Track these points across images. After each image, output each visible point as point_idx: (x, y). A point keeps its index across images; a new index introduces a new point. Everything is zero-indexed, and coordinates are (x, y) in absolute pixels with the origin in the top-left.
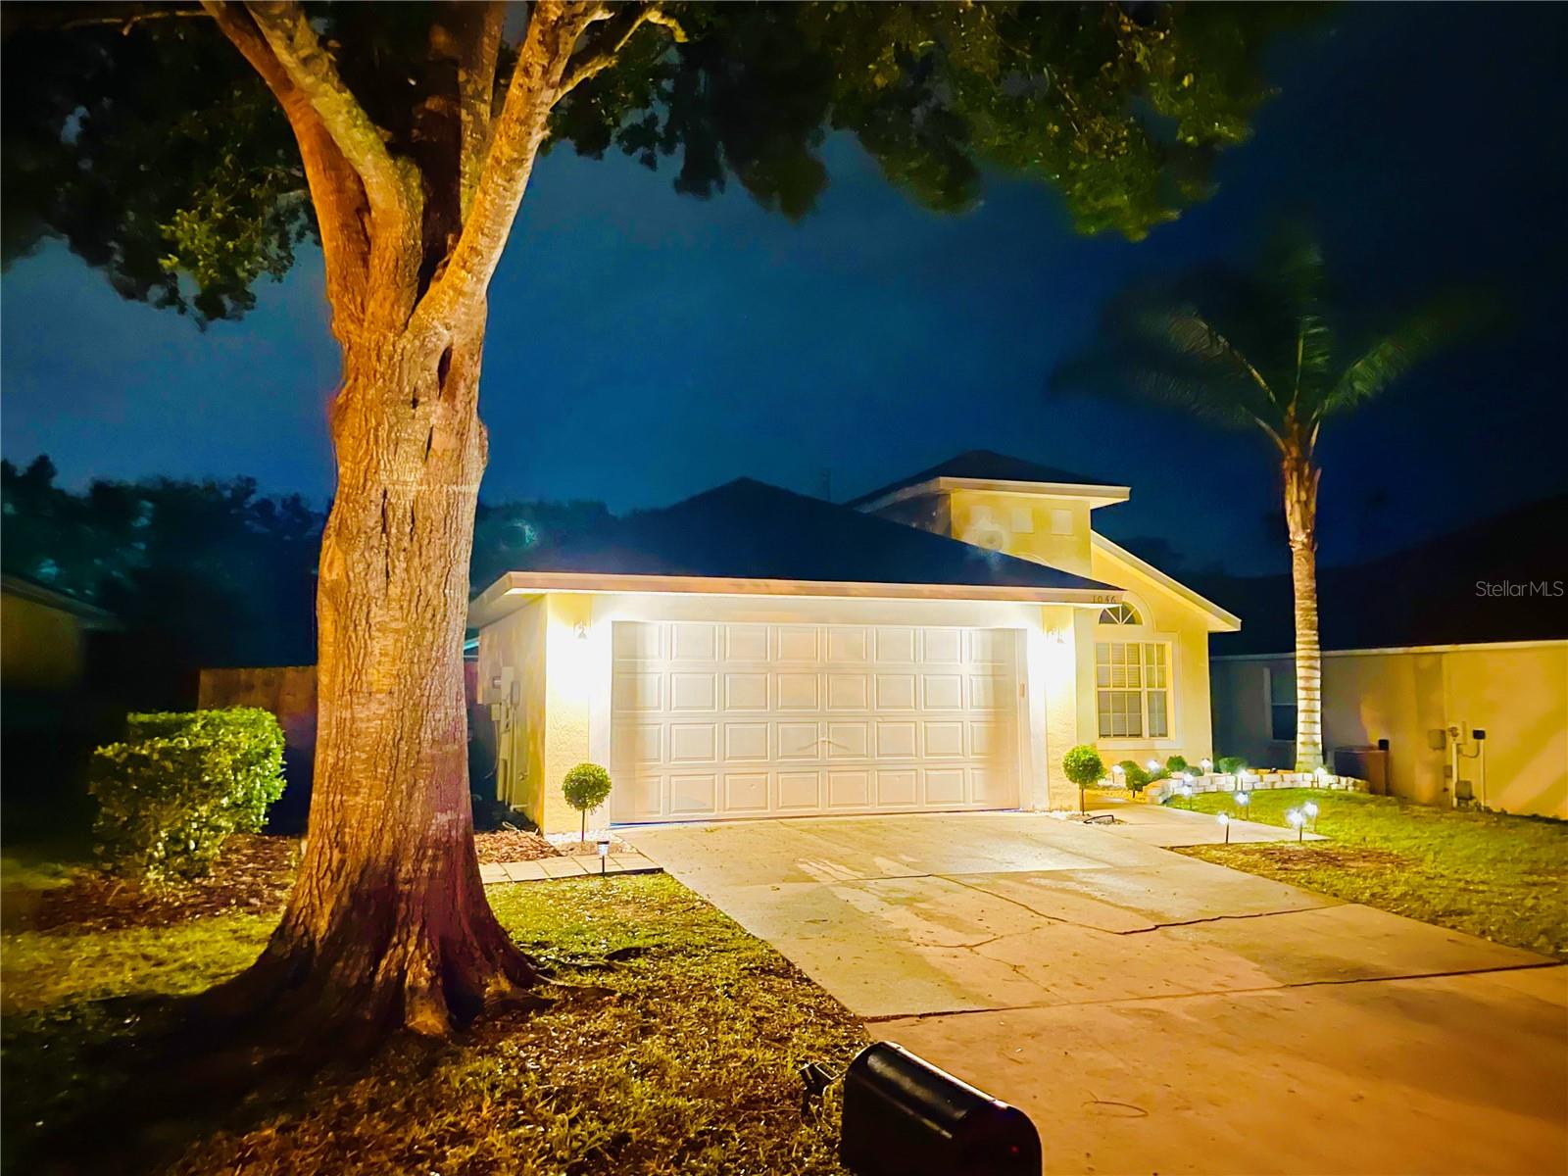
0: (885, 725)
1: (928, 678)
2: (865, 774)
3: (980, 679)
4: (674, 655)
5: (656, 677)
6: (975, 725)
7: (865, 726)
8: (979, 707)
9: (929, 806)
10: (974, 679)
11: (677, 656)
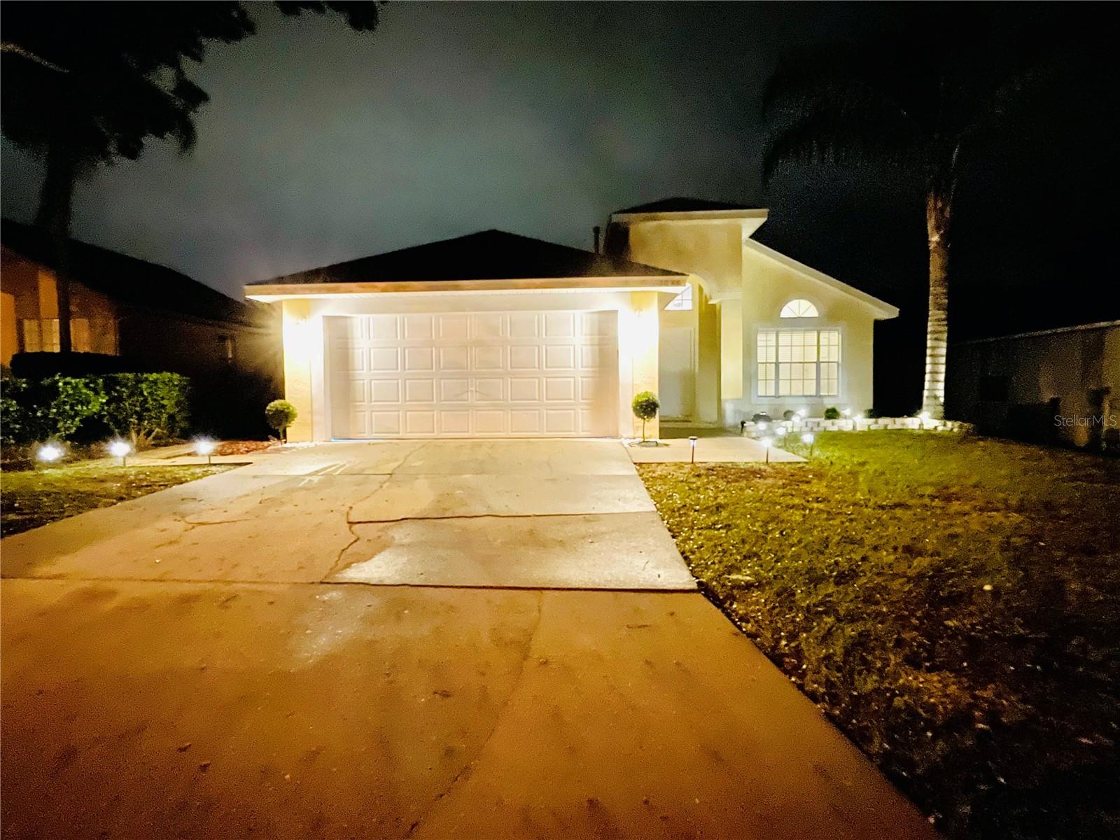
0: (516, 380)
1: (548, 348)
2: (501, 412)
3: (589, 347)
4: (372, 336)
5: (361, 350)
6: (584, 379)
7: (501, 381)
8: (587, 367)
9: (549, 433)
10: (584, 348)
11: (374, 337)
